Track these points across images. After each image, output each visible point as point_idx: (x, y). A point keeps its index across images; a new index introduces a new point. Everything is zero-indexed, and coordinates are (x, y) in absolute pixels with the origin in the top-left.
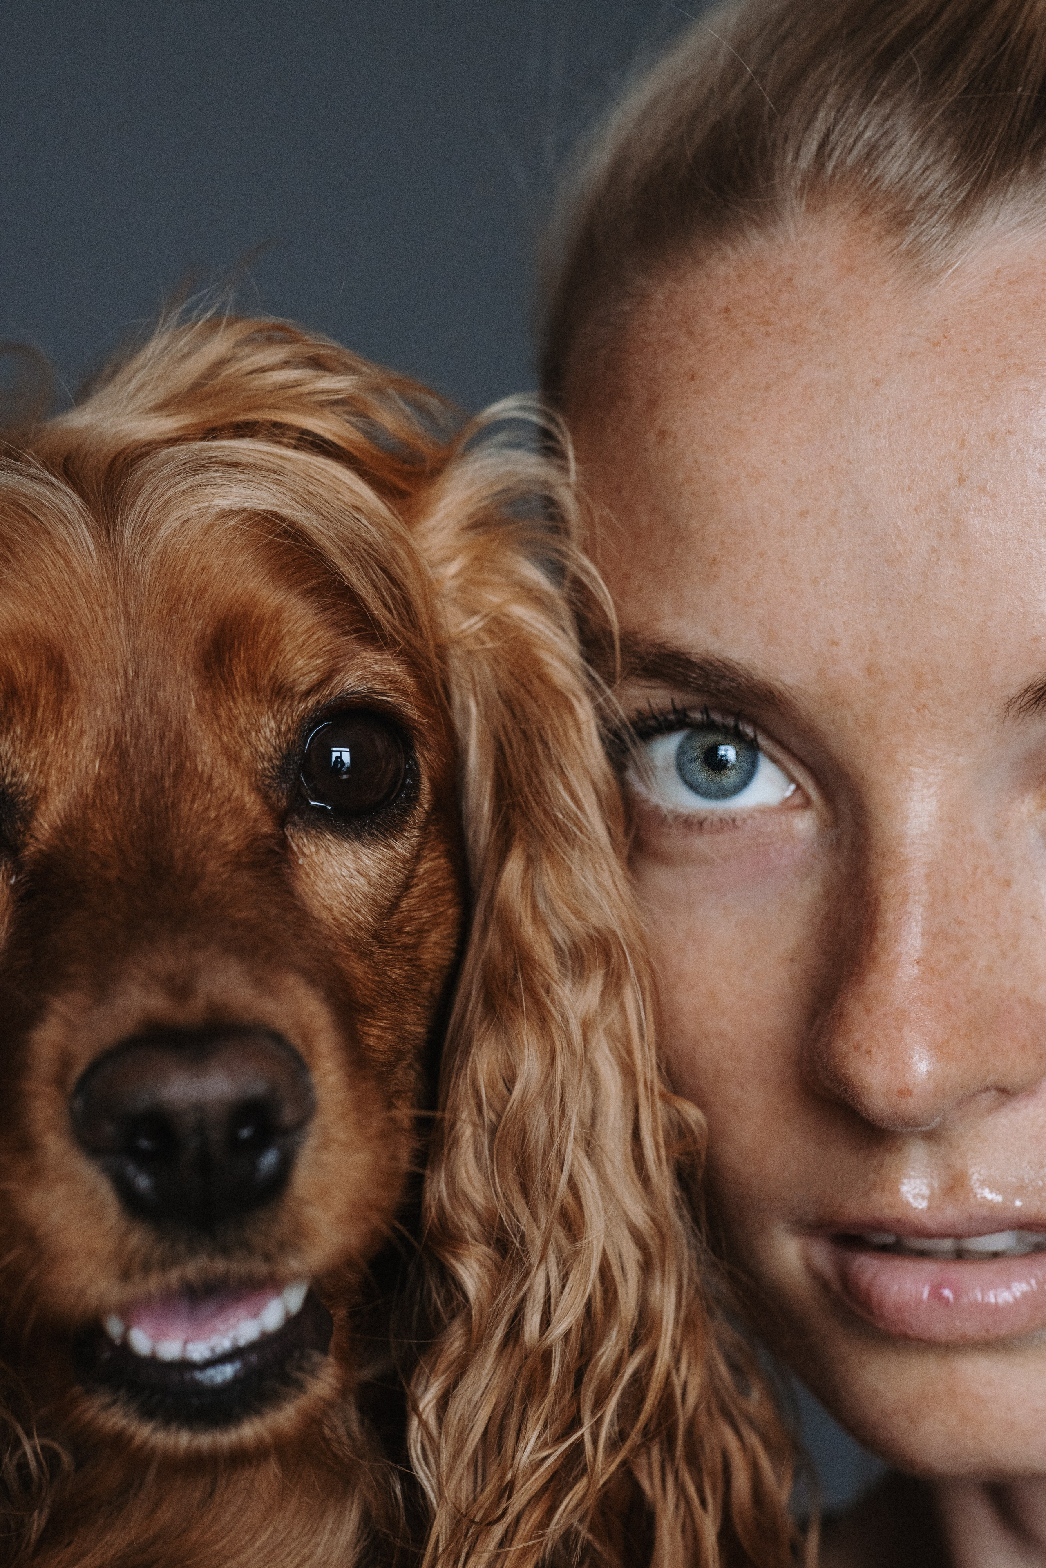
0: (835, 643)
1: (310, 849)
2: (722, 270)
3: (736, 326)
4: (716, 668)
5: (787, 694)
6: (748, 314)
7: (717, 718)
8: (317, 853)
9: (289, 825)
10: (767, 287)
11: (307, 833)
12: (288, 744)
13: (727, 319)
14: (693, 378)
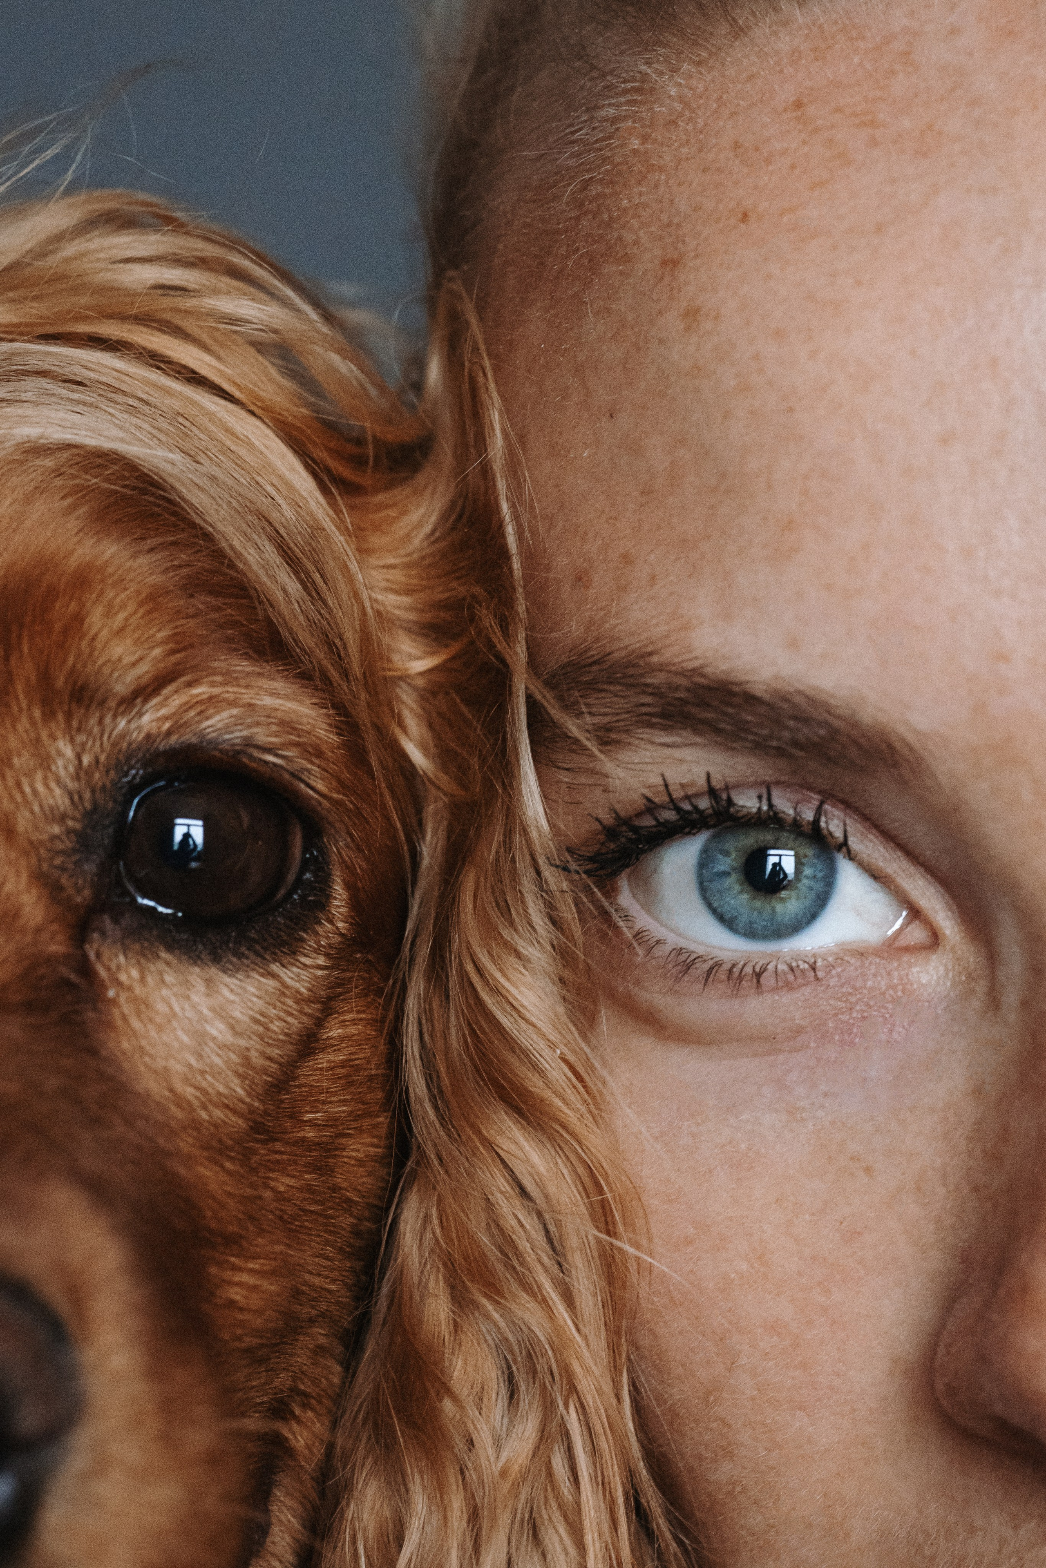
0: (1002, 657)
1: (130, 974)
2: (784, 43)
3: (816, 131)
4: (796, 706)
5: (916, 745)
6: (838, 110)
7: (784, 804)
8: (142, 980)
9: (96, 935)
10: (869, 66)
11: (125, 950)
12: (93, 792)
13: (798, 119)
14: (745, 216)
